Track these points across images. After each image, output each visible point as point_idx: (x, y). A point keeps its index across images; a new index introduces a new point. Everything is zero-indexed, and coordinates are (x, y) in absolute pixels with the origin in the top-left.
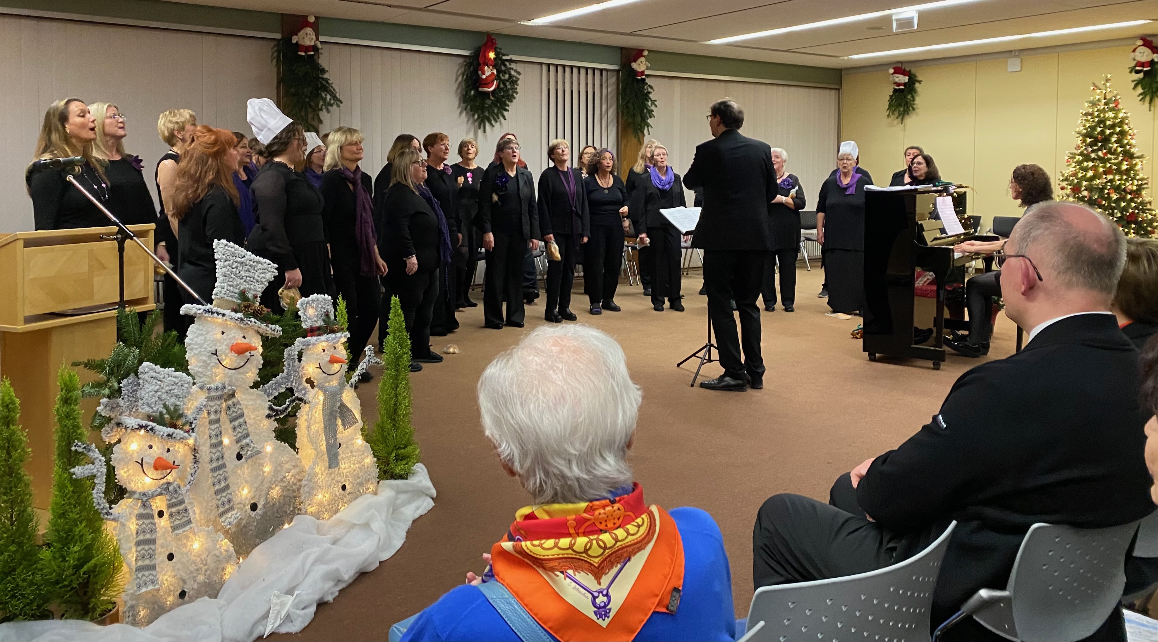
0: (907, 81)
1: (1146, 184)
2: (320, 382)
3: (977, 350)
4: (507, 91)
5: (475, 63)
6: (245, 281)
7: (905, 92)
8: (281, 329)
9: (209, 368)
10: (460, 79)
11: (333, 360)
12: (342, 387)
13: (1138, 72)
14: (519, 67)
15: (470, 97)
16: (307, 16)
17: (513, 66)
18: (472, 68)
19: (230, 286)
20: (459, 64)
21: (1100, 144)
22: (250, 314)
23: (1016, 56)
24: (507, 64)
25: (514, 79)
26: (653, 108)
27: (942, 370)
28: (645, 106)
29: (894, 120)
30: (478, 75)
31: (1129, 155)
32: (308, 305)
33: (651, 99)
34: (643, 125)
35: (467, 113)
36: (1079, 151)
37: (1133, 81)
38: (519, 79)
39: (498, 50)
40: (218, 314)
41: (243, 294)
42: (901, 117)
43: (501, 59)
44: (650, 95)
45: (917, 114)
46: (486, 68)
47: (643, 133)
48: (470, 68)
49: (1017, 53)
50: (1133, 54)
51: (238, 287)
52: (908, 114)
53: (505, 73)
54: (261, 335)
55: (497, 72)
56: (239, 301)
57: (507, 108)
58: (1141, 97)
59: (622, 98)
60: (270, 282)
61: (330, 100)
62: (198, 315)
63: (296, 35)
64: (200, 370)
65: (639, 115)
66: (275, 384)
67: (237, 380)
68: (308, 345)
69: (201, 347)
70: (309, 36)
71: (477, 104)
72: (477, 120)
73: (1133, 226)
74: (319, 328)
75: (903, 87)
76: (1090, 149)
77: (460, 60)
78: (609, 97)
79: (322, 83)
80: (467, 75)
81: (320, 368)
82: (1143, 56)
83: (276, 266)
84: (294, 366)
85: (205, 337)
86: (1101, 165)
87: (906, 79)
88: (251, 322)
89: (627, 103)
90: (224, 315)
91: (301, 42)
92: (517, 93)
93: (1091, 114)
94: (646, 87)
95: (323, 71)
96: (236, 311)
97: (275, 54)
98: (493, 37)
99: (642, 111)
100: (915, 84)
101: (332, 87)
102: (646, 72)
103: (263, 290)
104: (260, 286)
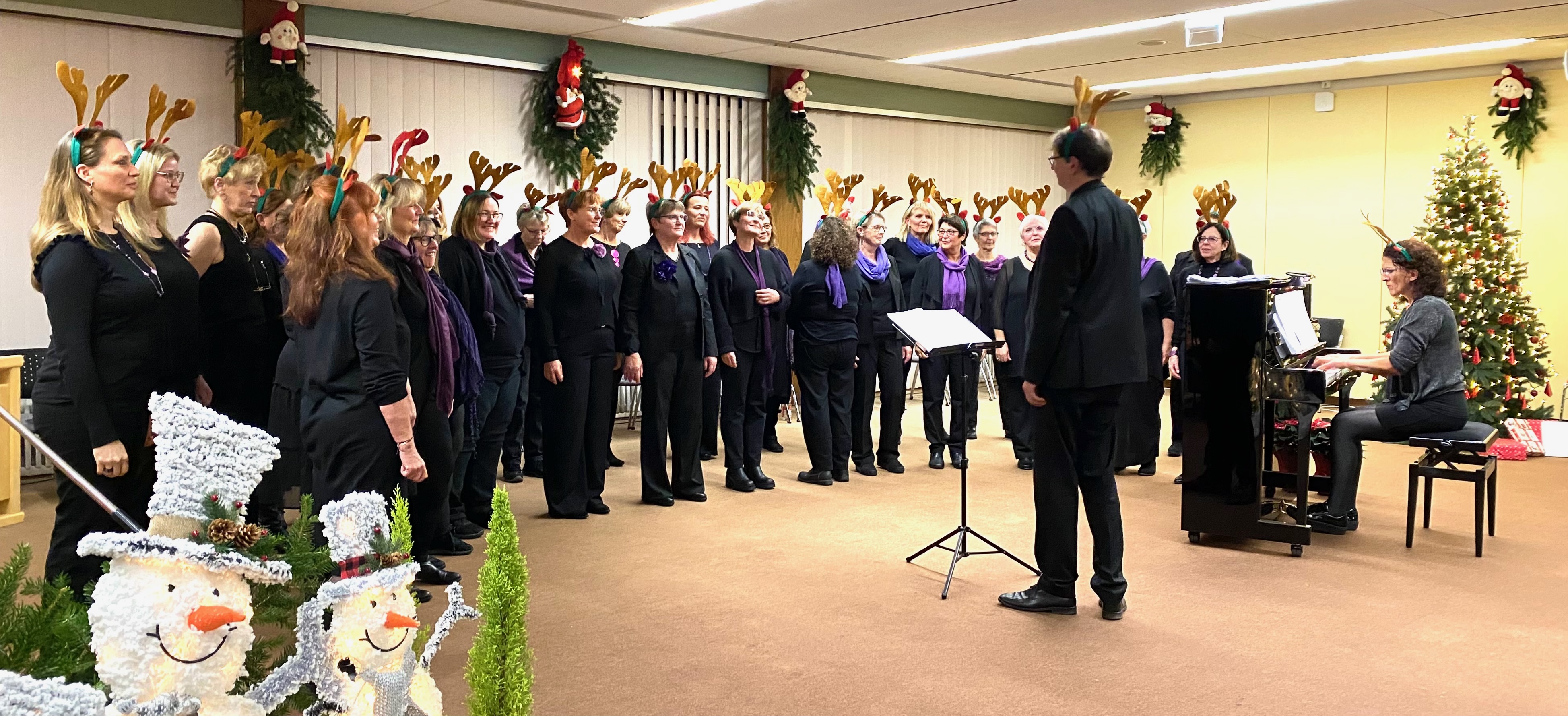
0: (1169, 123)
1: (1524, 271)
2: (368, 666)
3: (1343, 523)
4: (600, 127)
5: (550, 84)
6: (216, 476)
7: (1166, 139)
8: (289, 567)
9: (142, 665)
10: (527, 107)
11: (393, 622)
12: (409, 669)
13: (1502, 113)
14: (618, 91)
15: (542, 135)
16: (286, 4)
17: (609, 89)
18: (545, 92)
19: (186, 487)
20: (525, 85)
21: (1462, 215)
22: (227, 545)
23: (1326, 90)
24: (601, 86)
25: (611, 109)
26: (815, 157)
27: (1306, 558)
28: (804, 154)
29: (1149, 179)
30: (556, 101)
31: (1500, 231)
32: (342, 516)
33: (812, 145)
34: (801, 182)
35: (537, 161)
36: (1432, 225)
37: (1493, 127)
38: (617, 110)
39: (586, 64)
40: (161, 549)
41: (212, 504)
42: (1160, 175)
43: (590, 79)
44: (812, 139)
45: (1182, 171)
46: (569, 90)
47: (801, 194)
48: (542, 91)
49: (1328, 85)
50: (1496, 87)
51: (202, 489)
52: (1170, 171)
53: (596, 99)
54: (249, 582)
55: (585, 97)
56: (205, 518)
57: (599, 153)
58: (1506, 148)
59: (771, 142)
60: (265, 474)
61: (323, 136)
62: (117, 556)
63: (268, 32)
64: (124, 672)
65: (796, 168)
66: (280, 679)
67: (201, 683)
68: (343, 595)
69: (123, 623)
70: (288, 34)
71: (554, 147)
72: (553, 172)
73: (1509, 332)
74: (362, 560)
75: (1163, 133)
76: (1448, 222)
77: (527, 79)
78: (750, 140)
79: (309, 110)
80: (538, 101)
81: (368, 639)
82: (1510, 91)
83: (277, 440)
84: (315, 640)
85: (134, 601)
86: (1463, 245)
87: (1168, 121)
88: (231, 560)
89: (780, 148)
90: (173, 551)
91: (276, 44)
92: (615, 131)
93: (1449, 173)
94: (804, 127)
95: (311, 90)
96: (198, 539)
97: (233, 62)
98: (578, 44)
99: (800, 162)
100: (1179, 128)
101: (326, 117)
102: (806, 104)
103: (252, 490)
104: (248, 484)
